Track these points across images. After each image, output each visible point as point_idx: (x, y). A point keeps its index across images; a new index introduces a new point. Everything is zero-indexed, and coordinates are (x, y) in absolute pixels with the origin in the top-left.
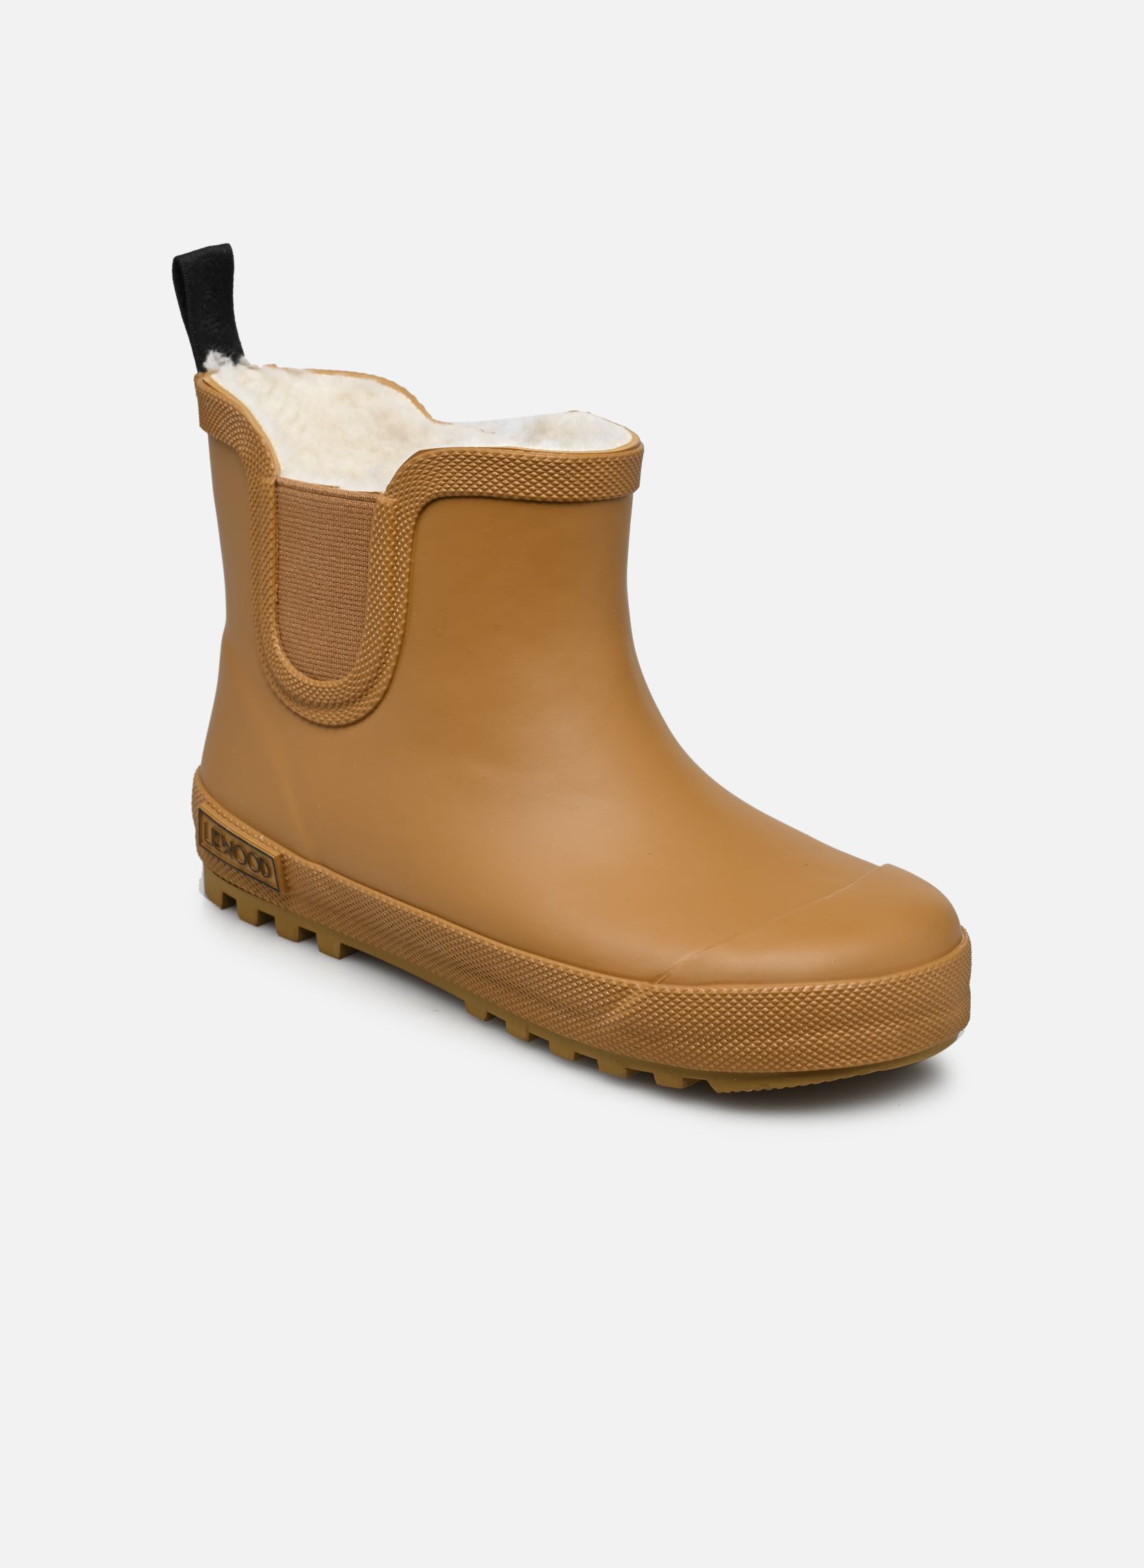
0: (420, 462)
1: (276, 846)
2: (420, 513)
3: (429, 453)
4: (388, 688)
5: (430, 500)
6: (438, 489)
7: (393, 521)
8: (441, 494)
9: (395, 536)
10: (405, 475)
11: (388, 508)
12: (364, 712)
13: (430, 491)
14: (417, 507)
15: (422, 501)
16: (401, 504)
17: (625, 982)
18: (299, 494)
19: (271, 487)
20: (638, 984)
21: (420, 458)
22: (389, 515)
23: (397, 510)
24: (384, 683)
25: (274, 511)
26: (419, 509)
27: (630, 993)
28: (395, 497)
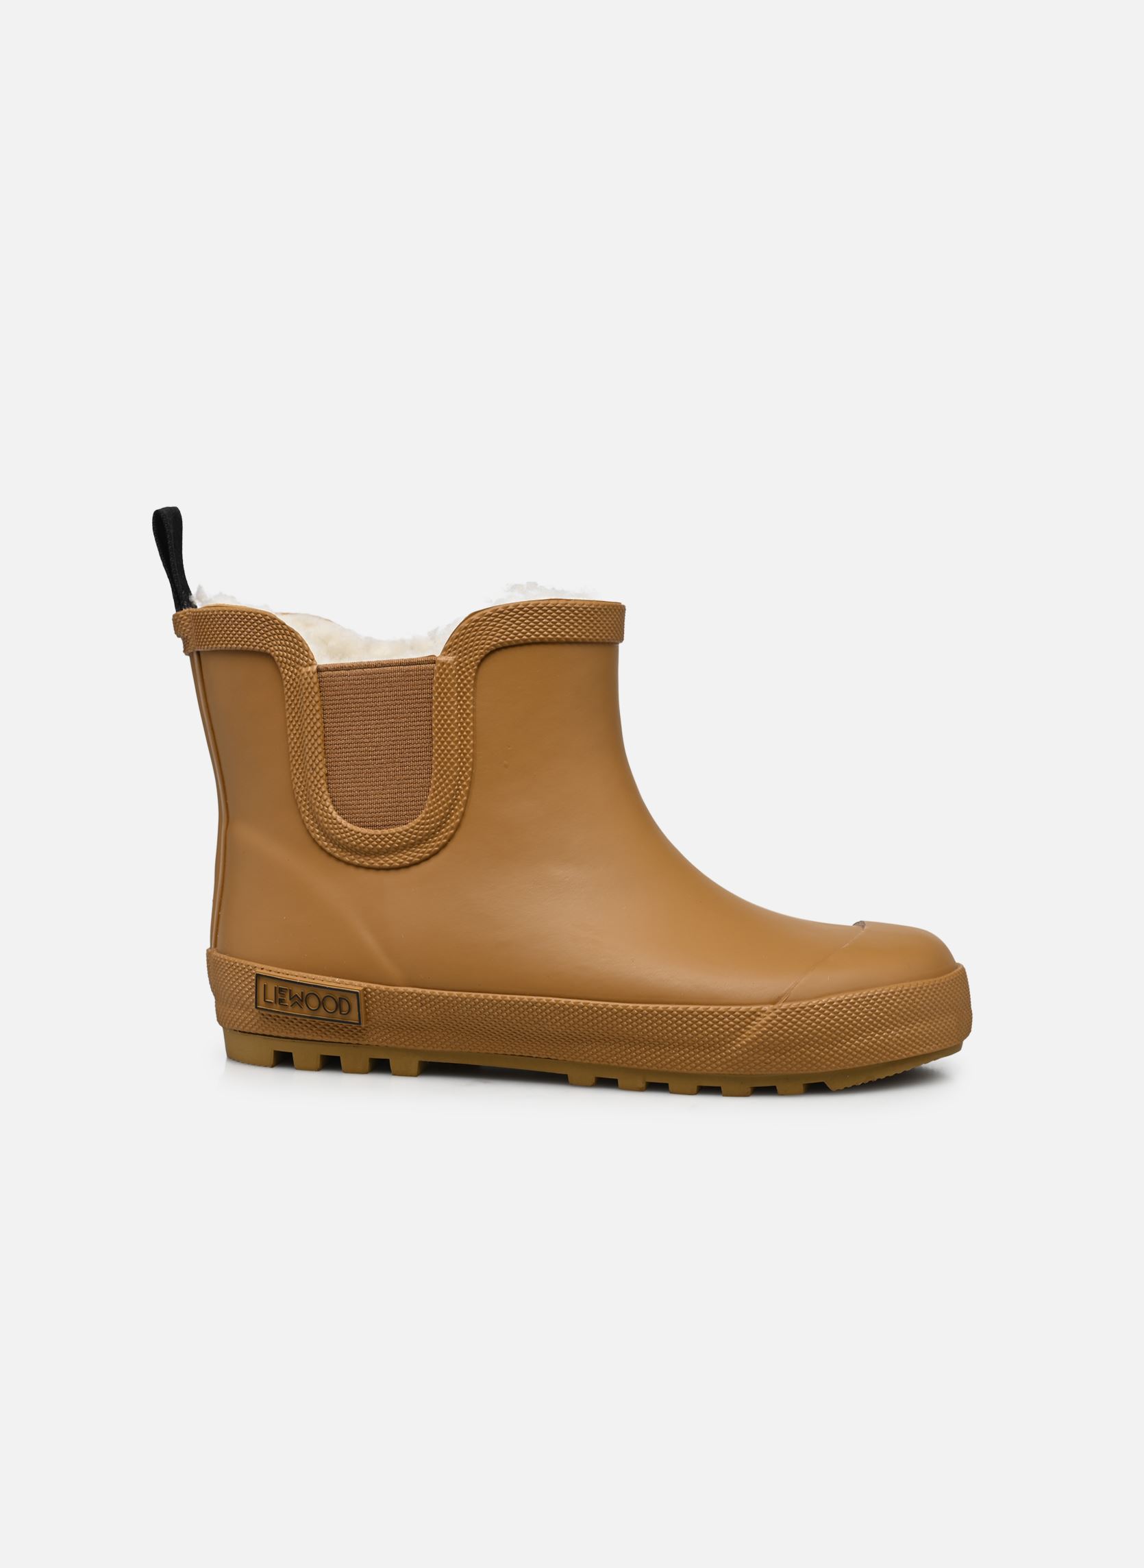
0: (477, 621)
1: (357, 983)
2: (479, 665)
3: (485, 612)
4: (461, 821)
5: (489, 651)
6: (496, 641)
7: (455, 674)
8: (499, 645)
9: (457, 688)
10: (463, 634)
11: (449, 665)
12: (438, 846)
13: (488, 644)
14: (477, 659)
15: (482, 653)
16: (460, 660)
17: (753, 1008)
18: (348, 673)
19: (314, 673)
20: (766, 1008)
21: (475, 617)
22: (452, 670)
23: (457, 666)
24: (457, 817)
25: (319, 694)
26: (478, 661)
27: (759, 1016)
28: (455, 654)
